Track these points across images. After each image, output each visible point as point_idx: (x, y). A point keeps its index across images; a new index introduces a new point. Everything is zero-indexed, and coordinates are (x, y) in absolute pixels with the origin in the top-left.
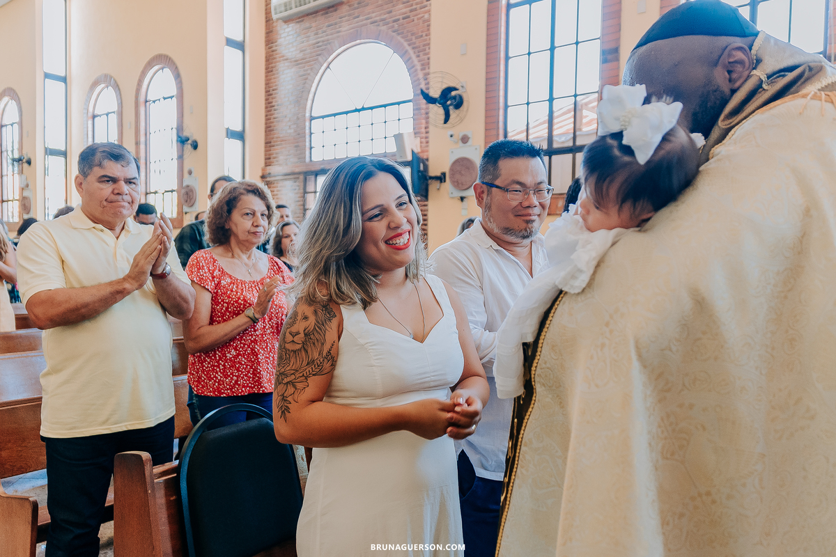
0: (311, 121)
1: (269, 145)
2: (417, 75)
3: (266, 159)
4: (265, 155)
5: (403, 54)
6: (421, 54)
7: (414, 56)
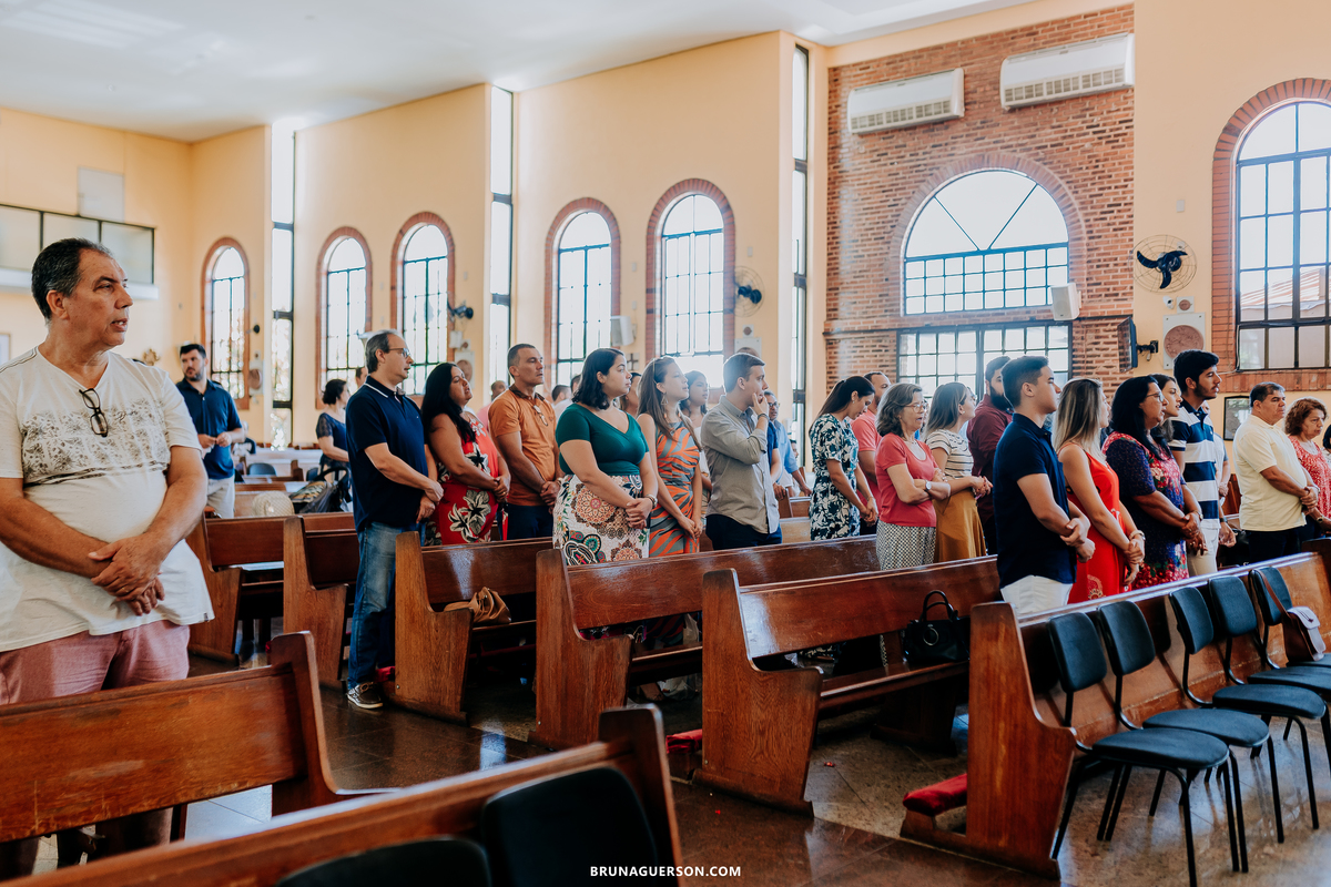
0: (905, 263)
1: (833, 290)
2: (1076, 215)
3: (829, 310)
4: (828, 305)
5: (1054, 190)
6: (1080, 190)
7: (1069, 192)
